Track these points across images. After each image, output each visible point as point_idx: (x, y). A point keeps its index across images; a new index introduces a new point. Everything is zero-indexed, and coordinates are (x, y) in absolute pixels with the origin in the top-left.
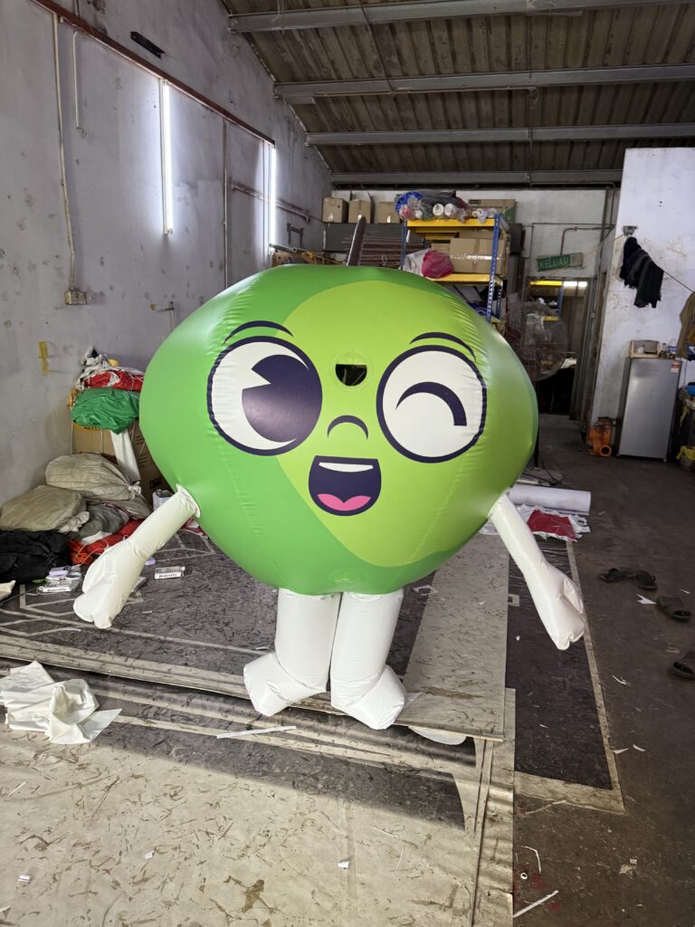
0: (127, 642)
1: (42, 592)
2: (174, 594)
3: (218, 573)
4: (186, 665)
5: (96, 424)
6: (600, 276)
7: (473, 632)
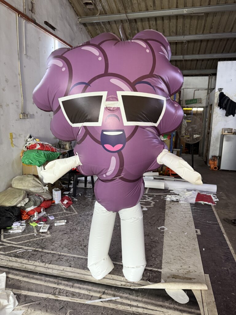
0: (45, 256)
1: (10, 233)
2: (63, 232)
3: (79, 222)
4: (70, 266)
5: (31, 163)
6: (209, 106)
7: (185, 247)
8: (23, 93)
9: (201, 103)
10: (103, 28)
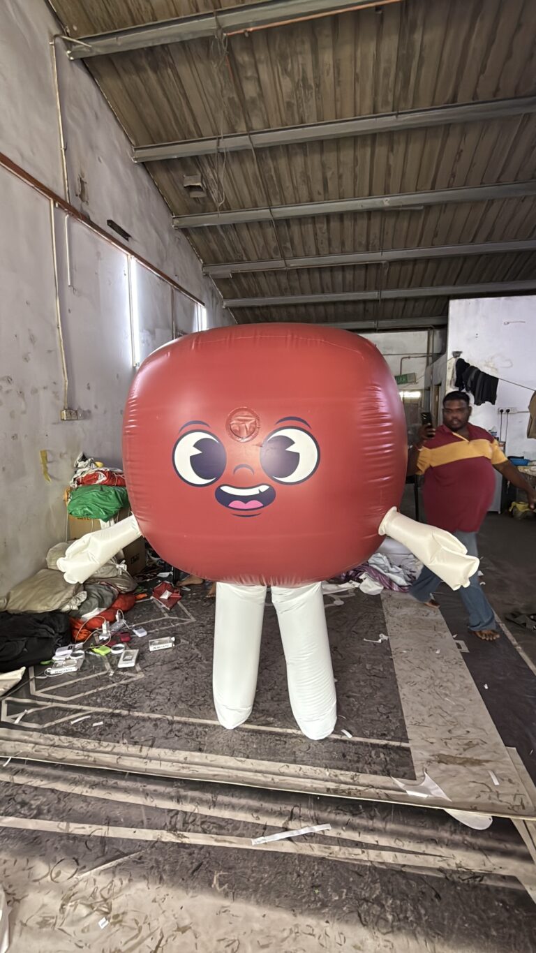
0: (137, 726)
1: (49, 674)
2: (170, 666)
3: (202, 641)
5: (89, 515)
6: (434, 387)
7: (445, 684)
8: (67, 366)
9: (415, 382)
10: (223, 238)
